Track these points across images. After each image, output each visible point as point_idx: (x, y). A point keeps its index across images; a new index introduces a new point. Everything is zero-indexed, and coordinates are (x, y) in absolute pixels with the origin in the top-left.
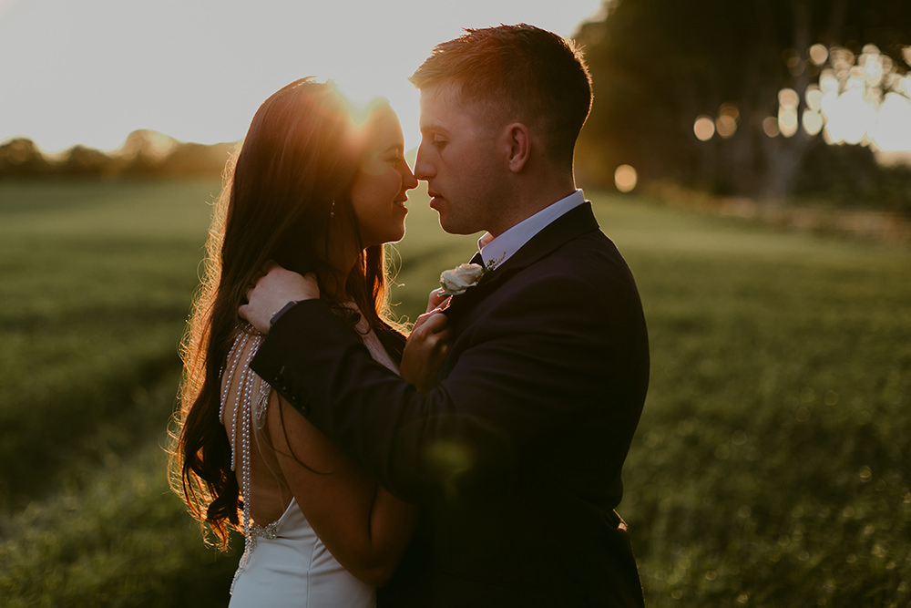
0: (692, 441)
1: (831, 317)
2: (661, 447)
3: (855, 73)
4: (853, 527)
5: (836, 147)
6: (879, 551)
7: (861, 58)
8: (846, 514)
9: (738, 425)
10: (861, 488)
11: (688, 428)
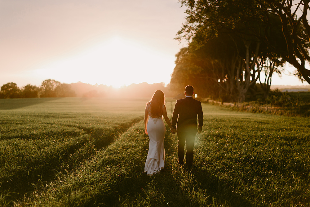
1: (259, 134)
4: (269, 183)
6: (276, 188)
10: (270, 174)
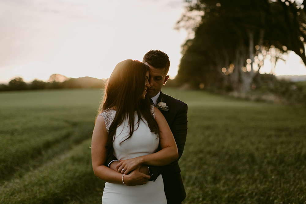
0: (201, 159)
2: (191, 161)
3: (268, 54)
5: (263, 75)
7: (270, 49)
8: (238, 177)
9: (215, 155)
11: (201, 155)
